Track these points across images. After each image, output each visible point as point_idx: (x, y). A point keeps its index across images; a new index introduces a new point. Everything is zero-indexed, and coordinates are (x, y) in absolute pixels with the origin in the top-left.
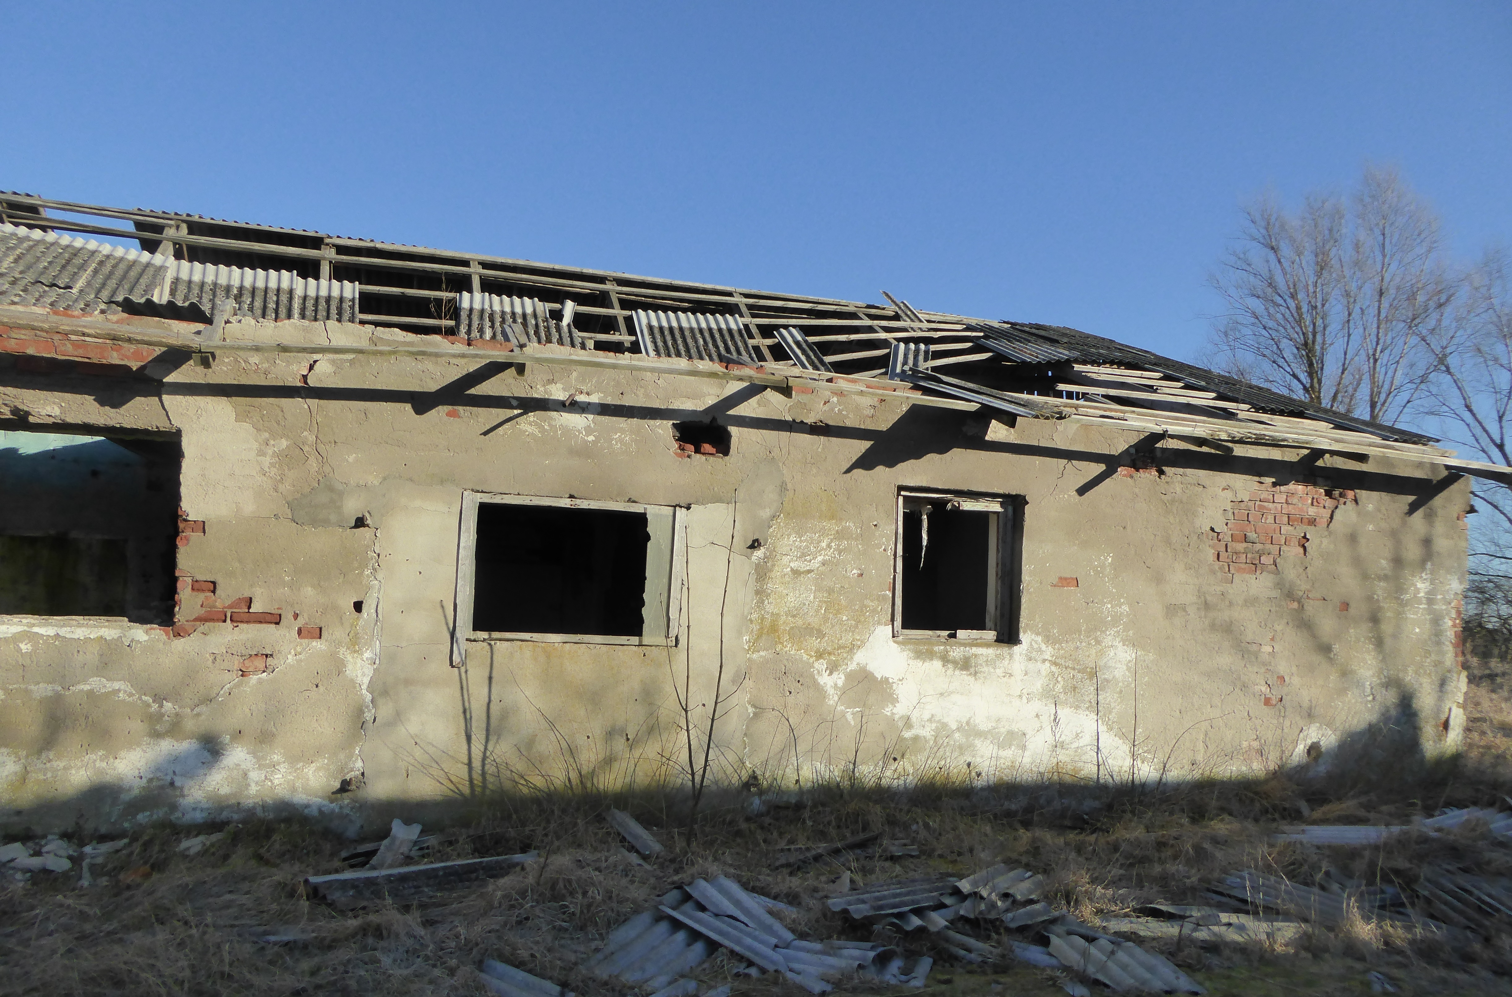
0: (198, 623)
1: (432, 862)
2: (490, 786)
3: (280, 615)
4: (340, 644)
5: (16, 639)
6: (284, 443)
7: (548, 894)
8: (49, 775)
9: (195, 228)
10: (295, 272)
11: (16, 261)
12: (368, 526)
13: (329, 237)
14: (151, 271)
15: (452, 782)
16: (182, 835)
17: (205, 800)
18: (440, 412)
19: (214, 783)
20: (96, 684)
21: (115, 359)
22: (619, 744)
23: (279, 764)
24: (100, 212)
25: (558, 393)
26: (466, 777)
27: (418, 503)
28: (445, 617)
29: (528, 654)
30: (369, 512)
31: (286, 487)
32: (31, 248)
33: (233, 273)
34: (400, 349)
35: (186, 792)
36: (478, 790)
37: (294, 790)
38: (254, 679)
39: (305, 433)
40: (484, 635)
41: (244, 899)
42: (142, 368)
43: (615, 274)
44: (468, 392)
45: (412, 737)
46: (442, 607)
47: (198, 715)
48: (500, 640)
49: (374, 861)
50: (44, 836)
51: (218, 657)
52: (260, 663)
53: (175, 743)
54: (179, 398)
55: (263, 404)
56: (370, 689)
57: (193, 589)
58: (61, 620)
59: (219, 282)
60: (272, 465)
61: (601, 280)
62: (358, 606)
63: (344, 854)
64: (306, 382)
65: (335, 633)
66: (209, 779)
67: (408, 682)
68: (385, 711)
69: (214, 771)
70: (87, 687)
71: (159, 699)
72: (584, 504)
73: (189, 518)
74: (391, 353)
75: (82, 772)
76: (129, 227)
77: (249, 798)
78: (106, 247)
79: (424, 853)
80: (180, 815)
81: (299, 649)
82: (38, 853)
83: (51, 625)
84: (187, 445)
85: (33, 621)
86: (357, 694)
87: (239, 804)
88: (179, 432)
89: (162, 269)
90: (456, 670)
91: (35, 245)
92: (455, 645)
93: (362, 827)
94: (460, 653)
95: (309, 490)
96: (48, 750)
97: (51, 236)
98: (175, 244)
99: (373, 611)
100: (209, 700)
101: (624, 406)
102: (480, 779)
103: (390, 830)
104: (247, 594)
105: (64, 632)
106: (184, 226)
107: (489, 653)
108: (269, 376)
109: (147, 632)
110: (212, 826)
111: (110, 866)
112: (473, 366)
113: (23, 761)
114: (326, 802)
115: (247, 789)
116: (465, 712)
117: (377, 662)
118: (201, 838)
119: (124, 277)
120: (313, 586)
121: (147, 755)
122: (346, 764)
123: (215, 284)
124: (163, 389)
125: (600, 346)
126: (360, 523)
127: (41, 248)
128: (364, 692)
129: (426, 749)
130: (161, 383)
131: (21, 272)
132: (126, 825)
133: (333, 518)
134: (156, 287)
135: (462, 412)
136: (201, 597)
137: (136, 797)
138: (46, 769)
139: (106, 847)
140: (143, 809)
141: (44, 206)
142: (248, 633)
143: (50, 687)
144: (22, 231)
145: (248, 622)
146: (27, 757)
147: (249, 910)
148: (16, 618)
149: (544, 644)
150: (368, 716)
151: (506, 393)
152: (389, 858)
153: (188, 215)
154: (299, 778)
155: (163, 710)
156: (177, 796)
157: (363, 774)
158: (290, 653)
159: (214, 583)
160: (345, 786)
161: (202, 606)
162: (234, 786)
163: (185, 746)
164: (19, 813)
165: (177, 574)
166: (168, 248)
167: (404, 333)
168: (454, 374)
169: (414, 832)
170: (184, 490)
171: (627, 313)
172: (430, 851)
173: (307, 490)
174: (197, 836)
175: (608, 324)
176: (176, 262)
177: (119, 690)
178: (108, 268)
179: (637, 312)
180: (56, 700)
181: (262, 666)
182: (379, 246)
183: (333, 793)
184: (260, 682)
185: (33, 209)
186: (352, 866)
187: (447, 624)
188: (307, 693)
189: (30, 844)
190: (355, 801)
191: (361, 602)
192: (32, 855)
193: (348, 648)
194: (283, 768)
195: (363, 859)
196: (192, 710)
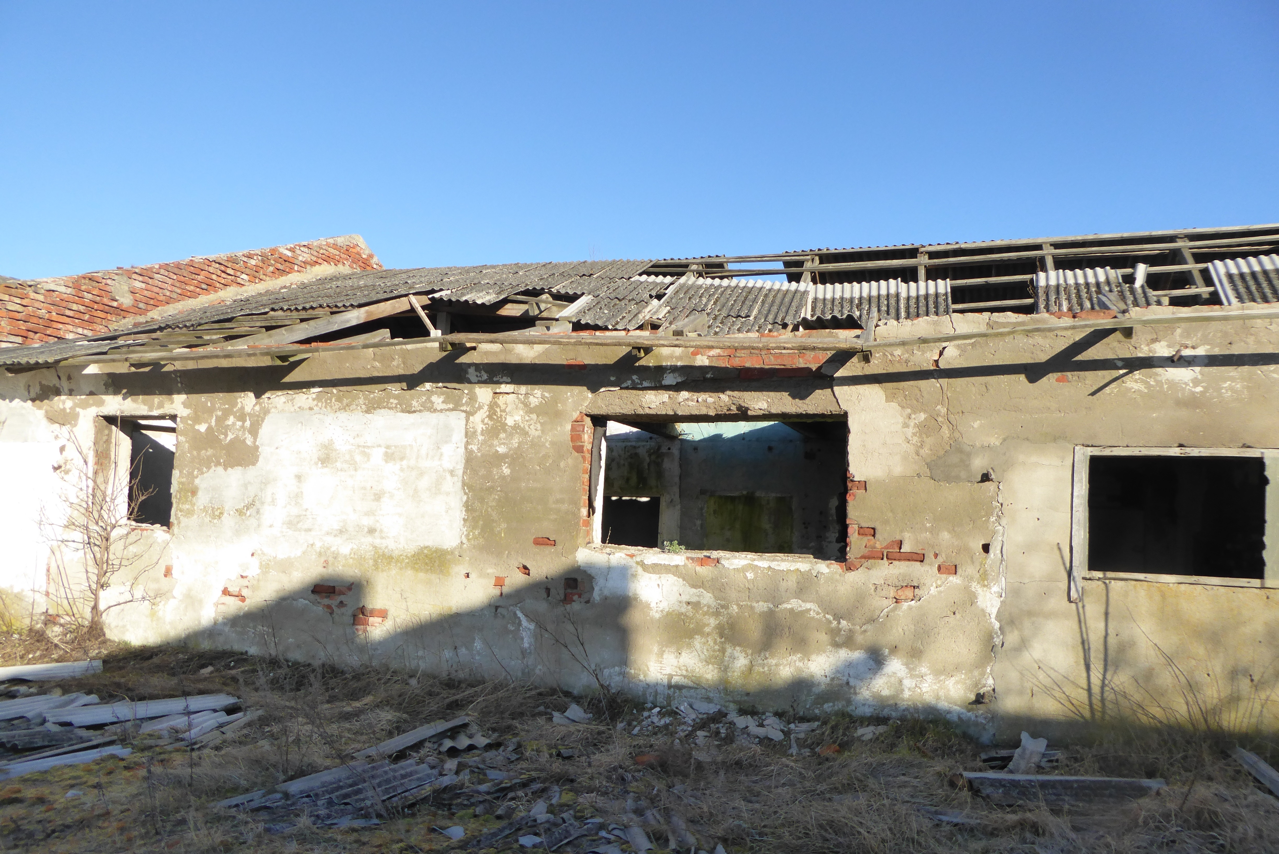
0: (863, 560)
1: (1062, 774)
2: (1109, 712)
3: (924, 555)
4: (972, 579)
5: (744, 569)
6: (922, 416)
7: (1193, 821)
8: (766, 669)
9: (825, 258)
10: (899, 279)
11: (715, 303)
12: (992, 480)
13: (924, 247)
14: (798, 296)
15: (1073, 704)
16: (857, 724)
17: (871, 699)
18: (1050, 380)
19: (877, 686)
20: (794, 604)
21: (801, 363)
22: (1245, 685)
23: (926, 675)
24: (761, 259)
25: (1163, 350)
26: (1087, 702)
27: (1034, 459)
28: (1062, 557)
29: (1142, 593)
30: (992, 468)
31: (925, 451)
32: (723, 292)
33: (854, 288)
34: (1017, 329)
35: (858, 691)
36: (1098, 715)
37: (938, 698)
38: (905, 605)
39: (939, 407)
40: (1099, 574)
41: (915, 782)
42: (820, 368)
43: (1186, 231)
44: (1074, 359)
45: (1035, 661)
46: (1059, 549)
47: (865, 631)
48: (1115, 579)
49: (1011, 765)
50: (764, 713)
51: (879, 588)
52: (909, 593)
53: (849, 653)
54: (846, 388)
55: (906, 386)
56: (998, 618)
57: (859, 534)
58: (772, 556)
59: (845, 296)
60: (914, 434)
61: (1171, 239)
62: (986, 548)
63: (984, 756)
64: (937, 366)
65: (970, 570)
66: (874, 682)
67: (1030, 614)
68: (1012, 638)
69: (877, 676)
70: (789, 606)
71: (838, 617)
72: (1195, 452)
73: (855, 479)
74: (1009, 333)
75: (787, 669)
76: (780, 266)
77: (903, 700)
78: (767, 283)
79: (1054, 765)
80: (854, 708)
81: (939, 582)
82: (761, 725)
83: (765, 559)
84: (852, 423)
85: (754, 557)
86: (987, 622)
87: (896, 704)
88: (846, 414)
89: (806, 292)
90: (1073, 605)
91: (725, 290)
92: (1072, 583)
93: (994, 735)
94: (1077, 590)
95: (943, 453)
96: (766, 650)
97: (734, 282)
98: (811, 273)
99: (999, 552)
100: (872, 620)
101: (1233, 355)
102: (1100, 704)
103: (1020, 741)
104: (898, 538)
105: (774, 565)
106: (817, 258)
107: (1105, 592)
108: (909, 364)
109: (828, 566)
110: (878, 720)
111: (809, 741)
112: (1079, 336)
113: (750, 657)
114: (964, 711)
115: (902, 693)
116: (1083, 643)
117: (1003, 595)
118: (871, 728)
119: (782, 303)
120: (949, 532)
121: (830, 660)
122: (980, 680)
123: (842, 298)
124: (834, 382)
125: (1175, 302)
126: (986, 478)
127: (729, 292)
128: (993, 620)
129: (1048, 673)
130: (832, 378)
131: (718, 311)
132: (817, 711)
133: (963, 474)
134: (802, 307)
135: (1070, 376)
136: (865, 540)
137: (823, 691)
138: (764, 664)
139: (804, 726)
140: (827, 701)
141: (727, 262)
142: (900, 568)
143: (765, 605)
144: (717, 282)
145: (899, 560)
146: (752, 654)
147: (921, 792)
148: (743, 555)
149: (1158, 585)
150: (997, 641)
151: (1111, 356)
152: (1023, 765)
153: (819, 250)
154: (942, 689)
155: (840, 626)
156: (851, 693)
157: (994, 690)
158: (932, 585)
159: (874, 529)
160: (979, 699)
161: (866, 547)
162: (892, 689)
163: (857, 655)
164: (748, 694)
165: (848, 523)
166: (807, 276)
167: (1016, 315)
168: (1061, 345)
169: (1040, 745)
170: (851, 458)
171: (1202, 266)
172: (1059, 764)
173: (942, 453)
174: (868, 726)
175: (1184, 280)
176: (814, 286)
177: (810, 610)
178: (771, 298)
179: (1213, 264)
180: (770, 615)
181: (911, 596)
182: (963, 246)
183: (970, 704)
184: (910, 608)
185: (721, 266)
186: (992, 768)
187: (1064, 564)
188: (947, 619)
189: (756, 717)
190: (989, 711)
191: (989, 545)
192: (758, 726)
193: (978, 583)
194: (929, 678)
195: (1003, 763)
196: (861, 627)
